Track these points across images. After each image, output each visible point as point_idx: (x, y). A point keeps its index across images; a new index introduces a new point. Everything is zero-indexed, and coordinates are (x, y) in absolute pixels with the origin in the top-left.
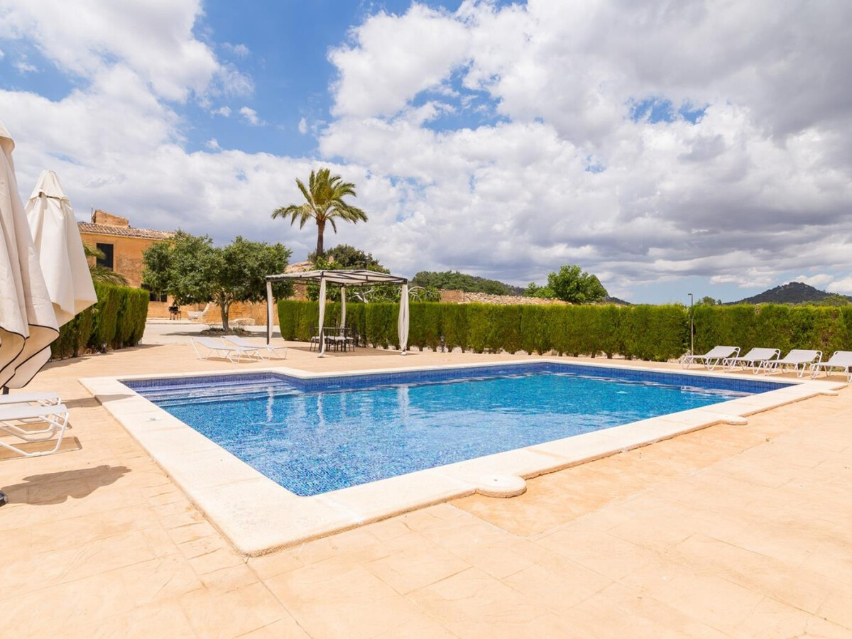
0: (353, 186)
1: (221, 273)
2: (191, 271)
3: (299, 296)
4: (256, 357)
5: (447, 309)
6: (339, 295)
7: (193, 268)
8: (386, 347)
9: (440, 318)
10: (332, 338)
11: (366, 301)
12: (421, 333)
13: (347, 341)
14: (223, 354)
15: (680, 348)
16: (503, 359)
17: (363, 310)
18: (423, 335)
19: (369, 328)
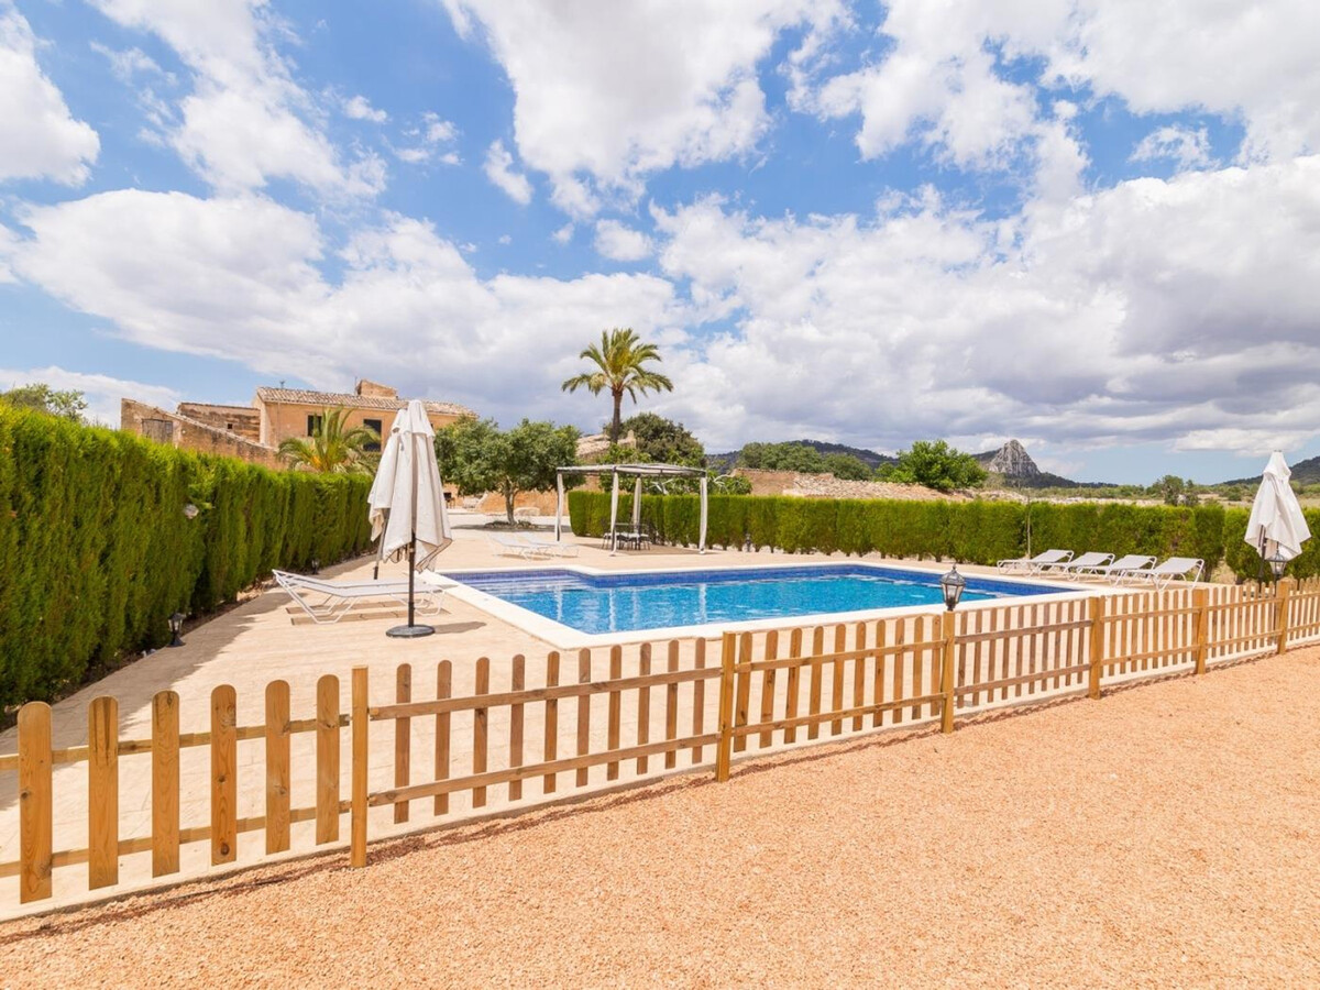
0: (655, 347)
1: (508, 460)
2: (476, 458)
3: (591, 487)
4: (549, 555)
5: (756, 503)
6: (634, 485)
7: (479, 455)
8: (686, 546)
9: (746, 513)
10: (625, 534)
11: (665, 492)
12: (724, 530)
13: (641, 539)
14: (516, 551)
15: (1015, 552)
16: (817, 559)
17: (660, 503)
18: (727, 532)
19: (668, 523)
